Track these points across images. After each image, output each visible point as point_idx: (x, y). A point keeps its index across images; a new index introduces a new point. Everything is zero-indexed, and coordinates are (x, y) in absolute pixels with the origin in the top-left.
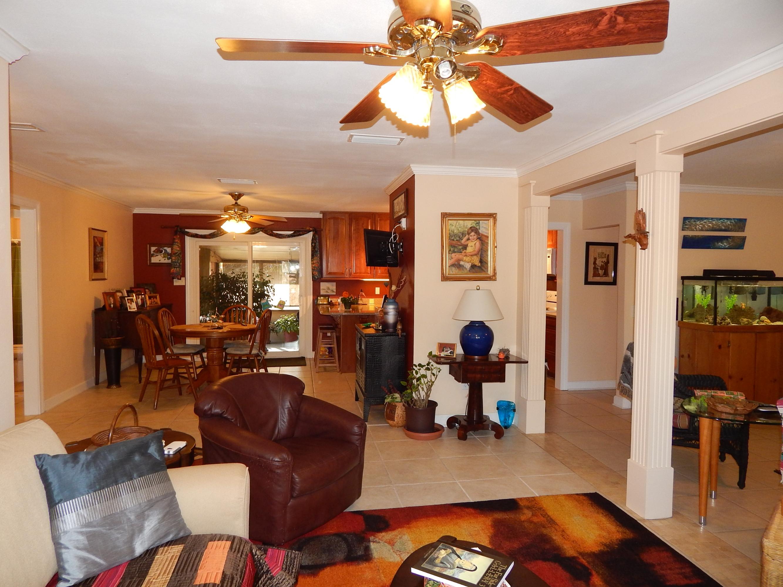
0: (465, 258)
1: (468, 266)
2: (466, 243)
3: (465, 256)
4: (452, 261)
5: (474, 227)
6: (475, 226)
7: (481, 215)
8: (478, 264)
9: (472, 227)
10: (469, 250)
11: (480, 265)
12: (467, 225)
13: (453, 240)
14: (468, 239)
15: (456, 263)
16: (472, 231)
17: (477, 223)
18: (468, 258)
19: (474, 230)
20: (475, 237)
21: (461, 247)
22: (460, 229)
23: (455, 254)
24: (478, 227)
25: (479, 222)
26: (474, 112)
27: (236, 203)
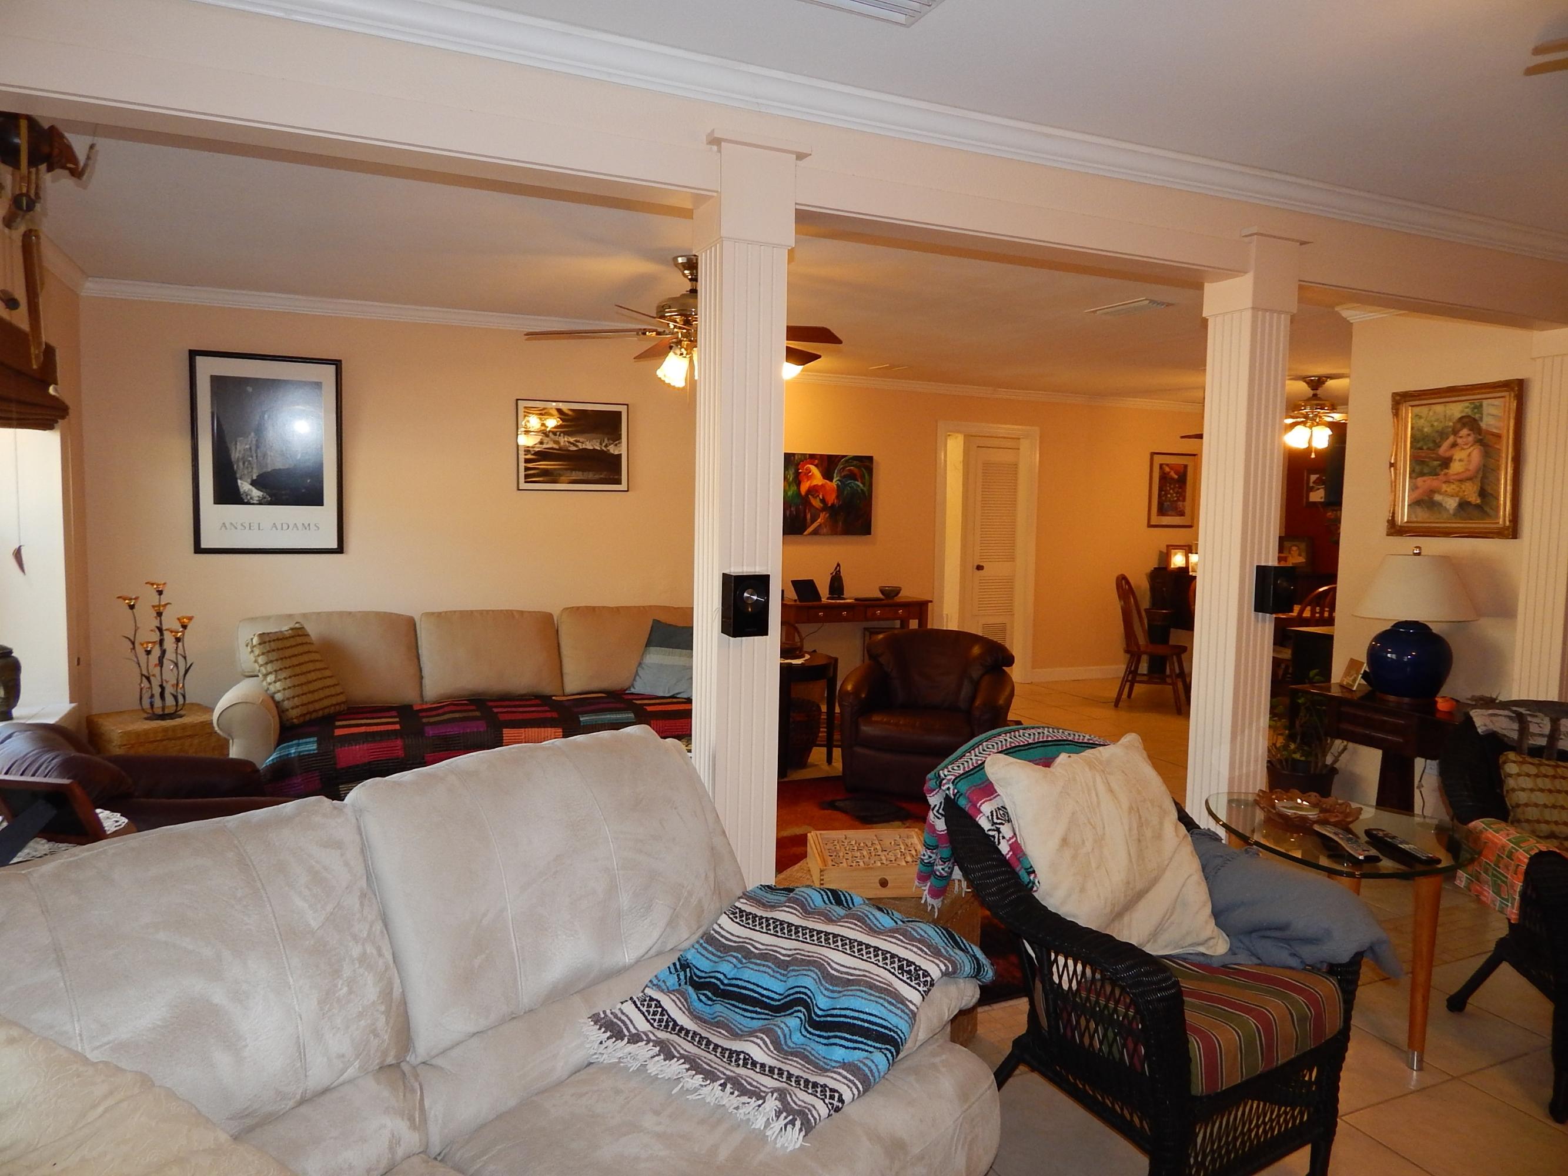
0: (1444, 487)
1: (1451, 504)
2: (1447, 455)
3: (1445, 482)
4: (1416, 494)
5: (1468, 416)
6: (1470, 414)
8: (1474, 499)
9: (1462, 417)
10: (1456, 467)
11: (1479, 501)
12: (1453, 414)
13: (1421, 449)
14: (1454, 445)
15: (1426, 498)
16: (1464, 425)
17: (1475, 408)
18: (1453, 486)
19: (1470, 422)
20: (1471, 439)
21: (1436, 463)
22: (1436, 424)
23: (1425, 478)
24: (1477, 416)
25: (1481, 406)
27: (1315, 395)
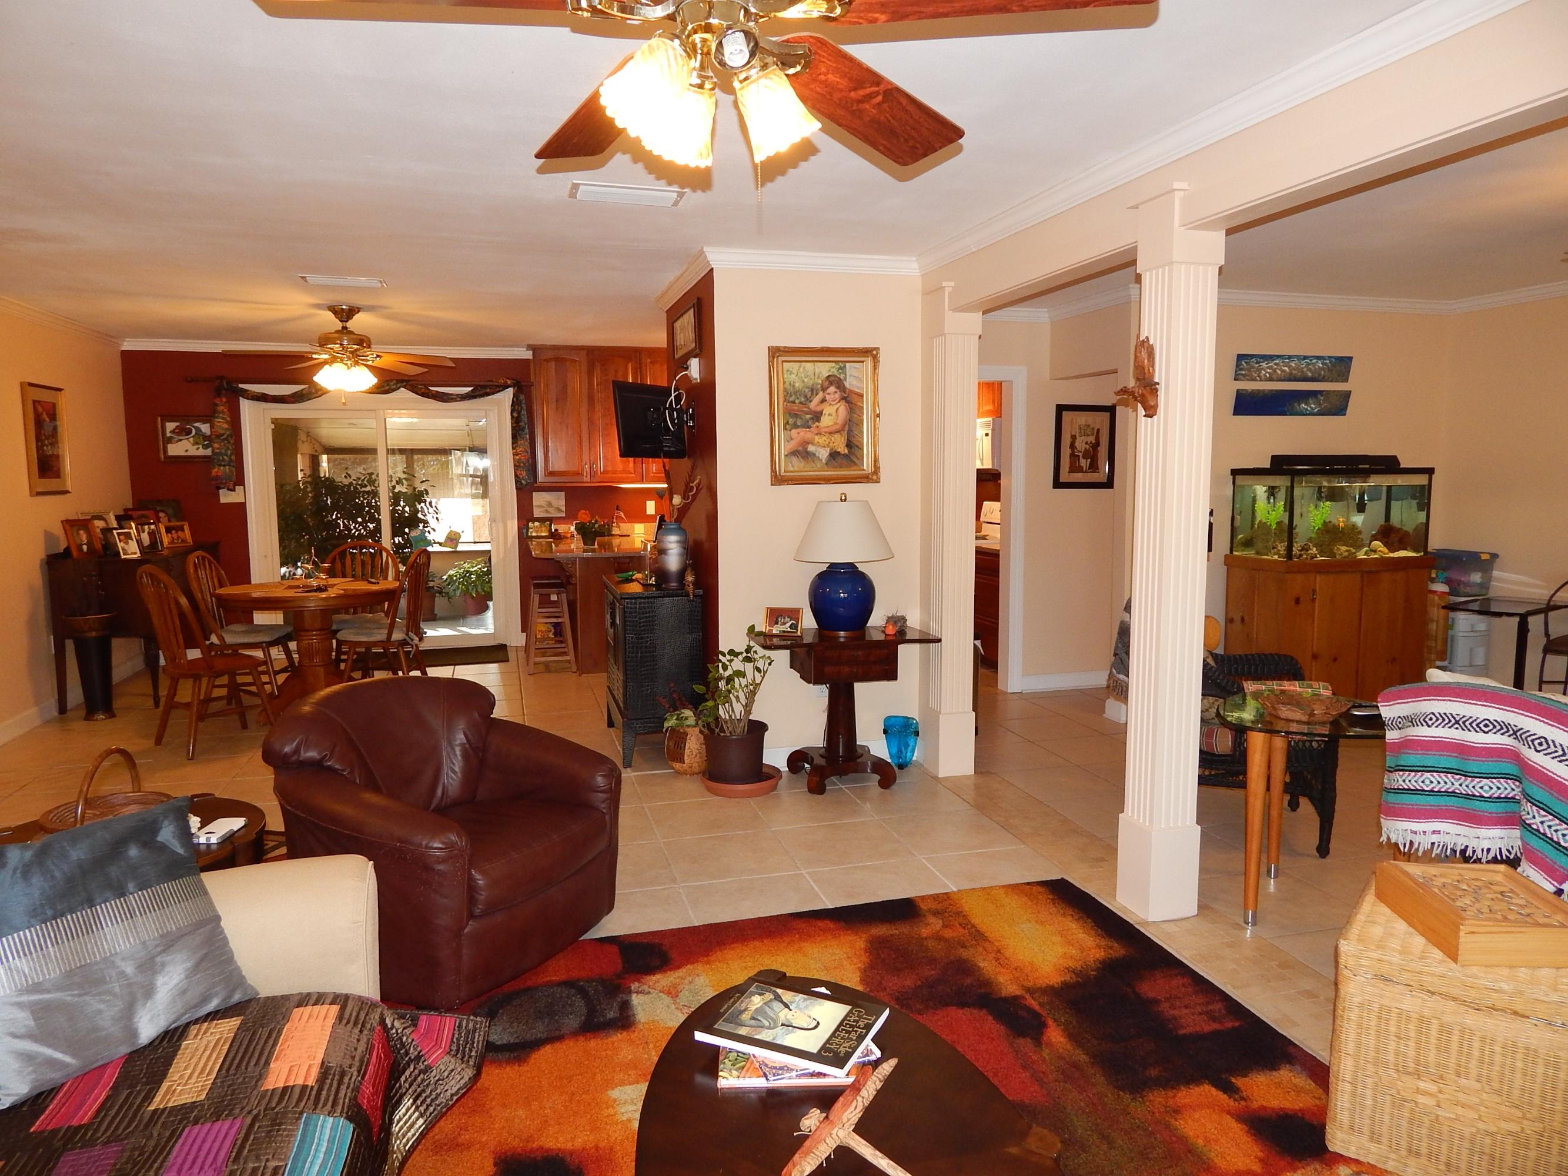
0: (817, 438)
1: (823, 454)
2: (818, 409)
3: (817, 434)
4: (792, 445)
5: (836, 376)
6: (836, 373)
7: (847, 352)
8: (843, 449)
9: (829, 376)
10: (826, 421)
11: (846, 451)
12: (820, 373)
13: (794, 402)
14: (823, 401)
15: (800, 448)
16: (831, 383)
17: (840, 368)
18: (824, 438)
19: (835, 381)
20: (837, 396)
21: (808, 416)
22: (806, 380)
23: (799, 430)
24: (842, 376)
25: (845, 366)
26: (796, 139)
27: (345, 328)
